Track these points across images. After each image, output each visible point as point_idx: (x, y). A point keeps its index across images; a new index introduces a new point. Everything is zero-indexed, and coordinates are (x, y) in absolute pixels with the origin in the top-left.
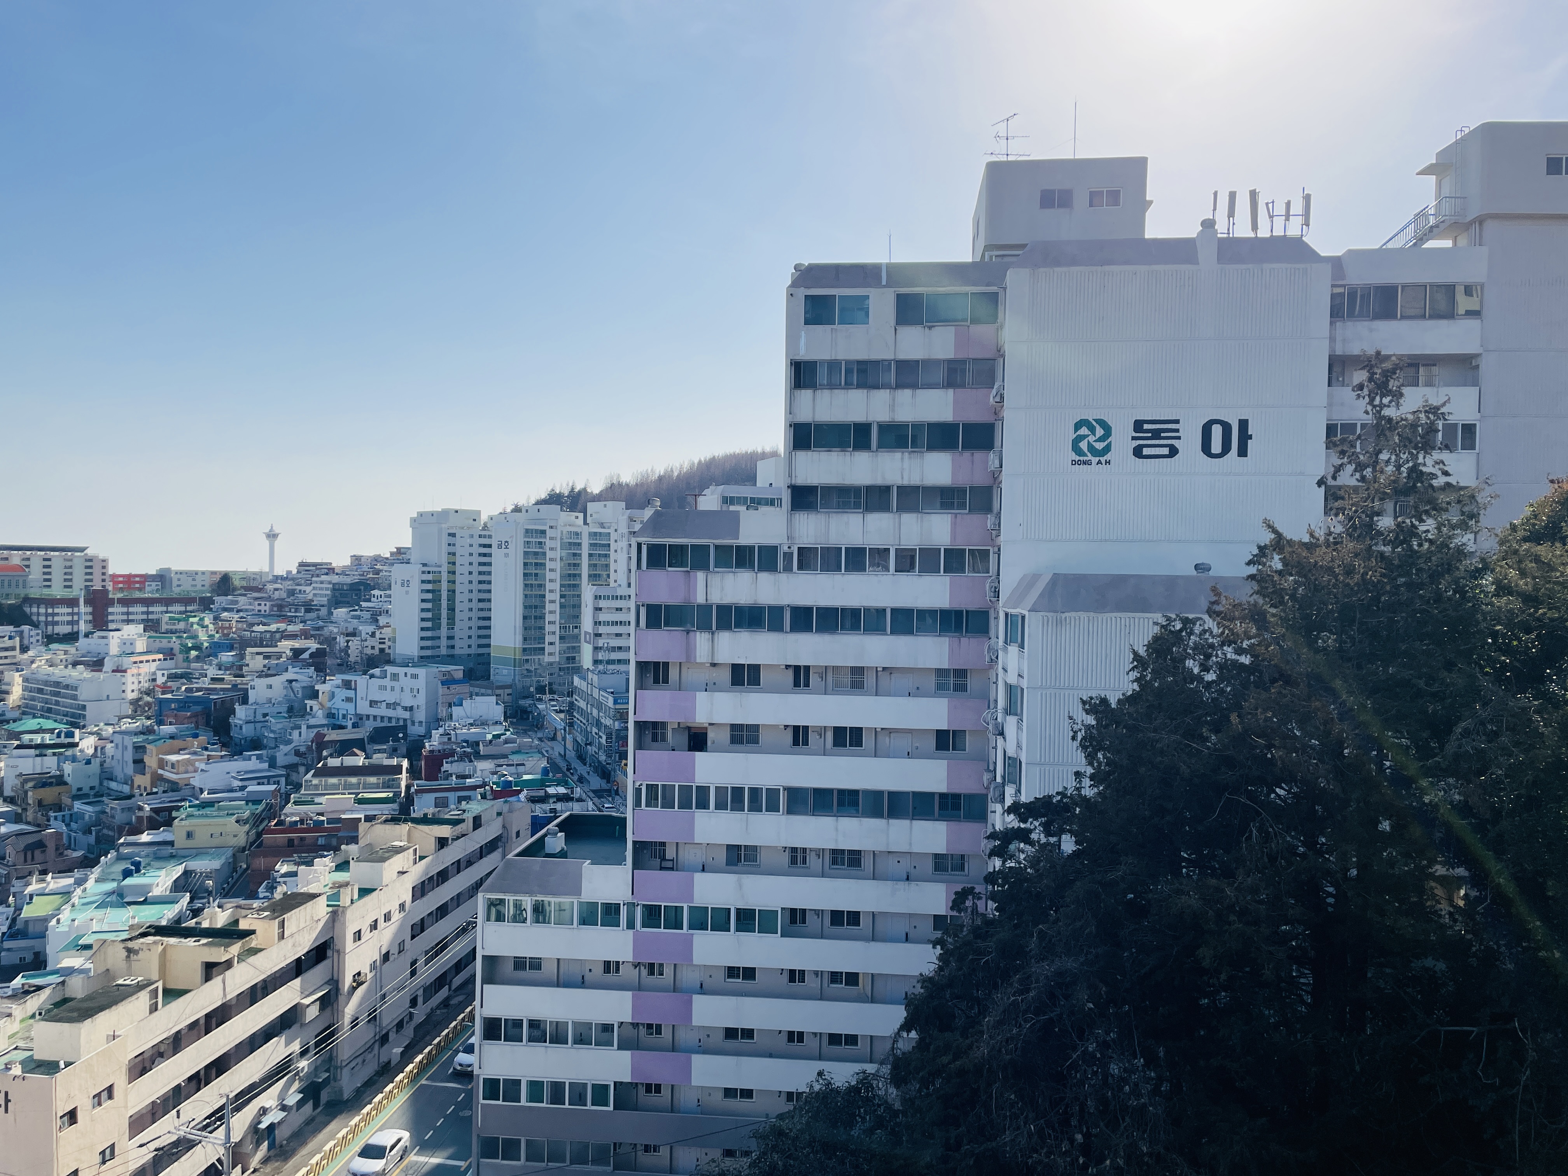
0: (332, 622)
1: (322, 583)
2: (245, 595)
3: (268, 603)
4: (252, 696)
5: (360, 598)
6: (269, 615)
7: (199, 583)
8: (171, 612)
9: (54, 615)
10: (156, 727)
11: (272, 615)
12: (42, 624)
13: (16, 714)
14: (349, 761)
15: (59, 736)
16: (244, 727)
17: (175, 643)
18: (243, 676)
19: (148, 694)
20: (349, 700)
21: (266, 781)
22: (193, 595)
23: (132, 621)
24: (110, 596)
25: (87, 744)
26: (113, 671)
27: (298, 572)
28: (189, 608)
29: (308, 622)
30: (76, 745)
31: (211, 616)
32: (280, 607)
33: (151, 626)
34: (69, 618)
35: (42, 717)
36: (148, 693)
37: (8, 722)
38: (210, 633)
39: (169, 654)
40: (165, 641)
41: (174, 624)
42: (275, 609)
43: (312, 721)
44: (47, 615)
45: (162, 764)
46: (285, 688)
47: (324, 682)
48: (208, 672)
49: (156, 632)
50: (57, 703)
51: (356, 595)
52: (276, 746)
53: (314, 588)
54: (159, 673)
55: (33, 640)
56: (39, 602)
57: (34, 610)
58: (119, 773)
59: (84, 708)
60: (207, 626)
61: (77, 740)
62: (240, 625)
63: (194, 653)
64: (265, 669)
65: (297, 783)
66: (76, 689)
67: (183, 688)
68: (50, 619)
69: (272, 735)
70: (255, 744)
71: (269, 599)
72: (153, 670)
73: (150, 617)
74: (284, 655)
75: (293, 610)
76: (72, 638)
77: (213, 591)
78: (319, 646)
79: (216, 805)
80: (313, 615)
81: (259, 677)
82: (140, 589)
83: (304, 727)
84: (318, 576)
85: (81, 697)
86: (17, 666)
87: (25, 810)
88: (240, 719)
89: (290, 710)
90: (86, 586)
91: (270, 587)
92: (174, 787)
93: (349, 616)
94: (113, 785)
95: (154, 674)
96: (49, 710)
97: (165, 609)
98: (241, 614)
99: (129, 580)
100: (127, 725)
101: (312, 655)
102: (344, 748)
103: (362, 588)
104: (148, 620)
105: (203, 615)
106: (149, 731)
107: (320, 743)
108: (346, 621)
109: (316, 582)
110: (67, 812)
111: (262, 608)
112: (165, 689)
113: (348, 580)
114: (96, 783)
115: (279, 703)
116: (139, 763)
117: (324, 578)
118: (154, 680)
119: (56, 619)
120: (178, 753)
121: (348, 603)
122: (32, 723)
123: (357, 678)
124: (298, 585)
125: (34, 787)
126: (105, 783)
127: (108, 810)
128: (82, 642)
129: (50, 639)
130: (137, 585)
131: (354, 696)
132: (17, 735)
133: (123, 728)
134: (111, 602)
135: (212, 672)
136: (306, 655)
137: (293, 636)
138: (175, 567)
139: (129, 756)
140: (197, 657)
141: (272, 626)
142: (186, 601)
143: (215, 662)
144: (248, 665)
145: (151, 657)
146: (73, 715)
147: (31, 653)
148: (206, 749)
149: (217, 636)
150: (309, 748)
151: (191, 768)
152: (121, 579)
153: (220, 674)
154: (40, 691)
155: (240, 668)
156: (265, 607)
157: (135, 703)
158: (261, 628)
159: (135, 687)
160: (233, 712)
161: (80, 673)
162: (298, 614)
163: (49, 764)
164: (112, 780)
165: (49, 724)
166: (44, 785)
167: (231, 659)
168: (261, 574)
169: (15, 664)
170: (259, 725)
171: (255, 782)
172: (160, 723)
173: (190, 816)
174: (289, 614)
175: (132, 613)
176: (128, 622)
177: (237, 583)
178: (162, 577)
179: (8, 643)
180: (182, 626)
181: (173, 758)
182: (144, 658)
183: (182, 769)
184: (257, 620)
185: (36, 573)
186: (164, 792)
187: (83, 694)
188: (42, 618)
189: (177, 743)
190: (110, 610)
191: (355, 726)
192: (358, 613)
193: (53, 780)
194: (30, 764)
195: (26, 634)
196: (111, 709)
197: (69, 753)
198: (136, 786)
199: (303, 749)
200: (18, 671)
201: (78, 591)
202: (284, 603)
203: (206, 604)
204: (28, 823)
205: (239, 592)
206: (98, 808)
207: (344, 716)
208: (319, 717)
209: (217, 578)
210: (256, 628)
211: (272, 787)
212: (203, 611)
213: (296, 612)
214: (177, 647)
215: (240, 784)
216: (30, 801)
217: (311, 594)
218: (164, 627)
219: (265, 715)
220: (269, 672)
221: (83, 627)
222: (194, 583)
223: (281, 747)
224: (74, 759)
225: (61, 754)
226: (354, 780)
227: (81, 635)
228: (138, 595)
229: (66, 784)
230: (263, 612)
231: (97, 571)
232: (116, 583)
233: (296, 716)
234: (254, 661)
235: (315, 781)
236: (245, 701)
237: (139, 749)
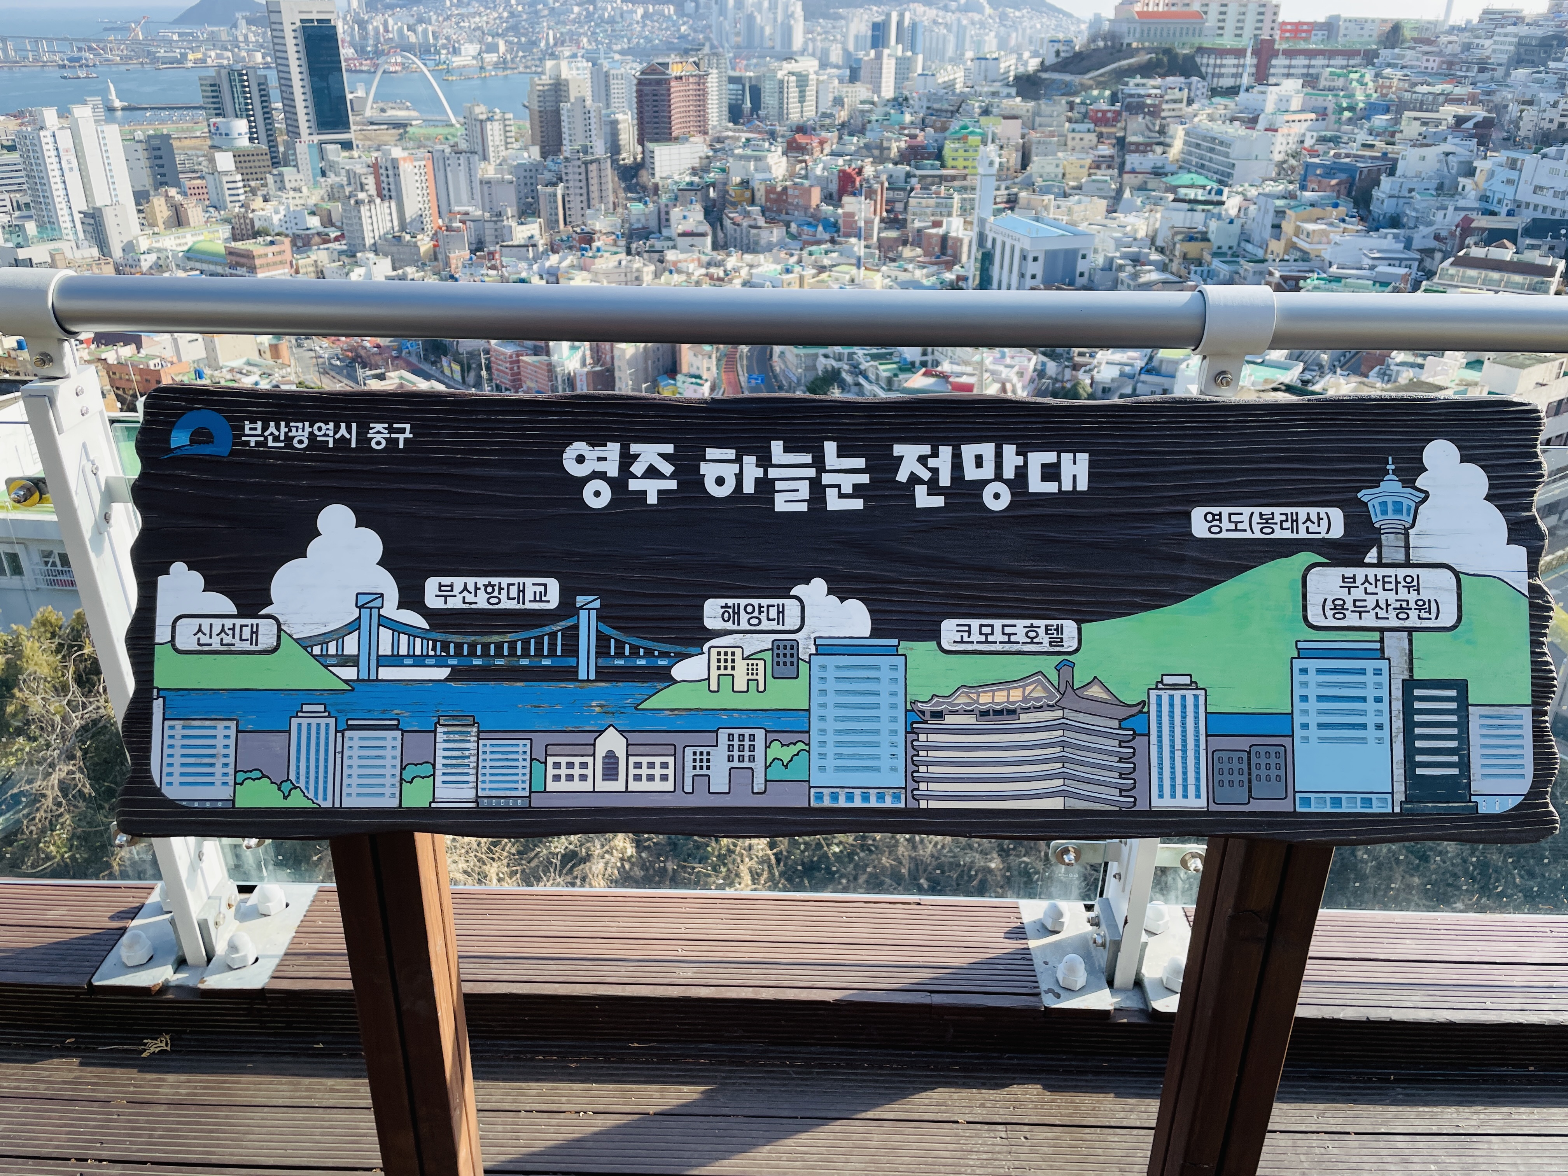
0: (1507, 86)
1: (1506, 35)
2: (1414, 48)
3: (1437, 59)
4: (1401, 166)
5: (1549, 56)
6: (1436, 74)
7: (1366, 33)
8: (1332, 66)
9: (1221, 66)
10: (1298, 193)
11: (1440, 74)
12: (1210, 76)
13: (1174, 168)
14: (1495, 253)
15: (1210, 193)
16: (1386, 201)
17: (1329, 101)
18: (1393, 144)
19: (1293, 157)
20: (1510, 182)
21: (1397, 263)
22: (1358, 47)
23: (1292, 75)
24: (1276, 47)
25: (1232, 204)
26: (1266, 130)
27: (1481, 21)
28: (1351, 62)
29: (1479, 85)
30: (1222, 203)
31: (1373, 72)
32: (1450, 64)
33: (1310, 81)
34: (1234, 70)
35: (1197, 173)
36: (1295, 155)
37: (1166, 175)
38: (1368, 92)
39: (1322, 114)
40: (1320, 99)
41: (1333, 80)
42: (1445, 66)
43: (1462, 203)
44: (1215, 66)
45: (1298, 231)
46: (1440, 161)
47: (1485, 158)
48: (1358, 137)
49: (1313, 88)
50: (1211, 160)
51: (1545, 52)
52: (1416, 227)
53: (1495, 43)
54: (1309, 134)
55: (1199, 92)
56: (1209, 51)
57: (1205, 61)
58: (1256, 238)
59: (1234, 165)
60: (1366, 84)
61: (1224, 198)
62: (1401, 84)
63: (1347, 114)
64: (1420, 138)
65: (1430, 271)
66: (1229, 146)
67: (1332, 153)
68: (1217, 71)
69: (1414, 214)
70: (1395, 222)
71: (1440, 54)
72: (1303, 131)
73: (1311, 71)
74: (1444, 123)
75: (1464, 69)
76: (1233, 91)
77: (1379, 43)
78: (1485, 114)
79: (1343, 281)
80: (1487, 75)
81: (1414, 146)
82: (1305, 40)
83: (1451, 208)
84: (1502, 26)
85: (1231, 156)
86: (1181, 119)
87: (1171, 260)
88: (1384, 192)
89: (1440, 187)
90: (1255, 36)
91: (1444, 39)
92: (1305, 257)
93: (1530, 79)
94: (1249, 247)
95: (1304, 135)
96: (1202, 166)
97: (1326, 62)
98: (1405, 71)
99: (1298, 29)
100: (1269, 187)
101: (1476, 125)
102: (1494, 237)
103: (1555, 43)
104: (1307, 75)
105: (1363, 71)
106: (1291, 196)
107: (1466, 229)
108: (1525, 85)
109: (1499, 35)
110: (1205, 268)
111: (1430, 65)
112: (1313, 153)
113: (1540, 32)
114: (1234, 244)
115: (1430, 178)
116: (1277, 227)
117: (1511, 29)
118: (1302, 142)
119: (1223, 70)
120: (1315, 222)
121: (1533, 62)
122: (1185, 178)
123: (1528, 157)
124: (1478, 37)
125: (1183, 240)
126: (1243, 244)
127: (1242, 272)
128: (1243, 96)
129: (1215, 92)
130: (1304, 35)
131: (1516, 179)
132: (1173, 189)
133: (1267, 190)
134: (1275, 54)
135: (1362, 136)
136: (1469, 125)
137: (1459, 101)
138: (1346, 14)
139: (1269, 220)
140: (1350, 119)
141: (1437, 87)
142: (1349, 54)
143: (1367, 125)
144: (1401, 132)
145: (1303, 116)
146: (1223, 174)
147: (1195, 106)
148: (1344, 221)
149: (1375, 95)
150: (1452, 234)
151: (1324, 240)
152: (1289, 27)
153: (1370, 140)
154: (1198, 146)
155: (1393, 135)
156: (1433, 64)
157: (1280, 165)
158: (1425, 89)
159: (1283, 148)
160: (1378, 183)
161: (1237, 130)
162: (1469, 74)
163: (1197, 219)
164: (1248, 241)
165: (1200, 180)
166: (1191, 239)
167: (1384, 124)
168: (1435, 24)
169: (1180, 117)
170: (1402, 201)
171: (1387, 262)
172: (1303, 188)
173: (1316, 288)
174: (1459, 73)
175: (1294, 67)
176: (1288, 76)
177: (1408, 33)
178: (1330, 27)
179: (1177, 94)
180: (1340, 83)
181: (1310, 227)
182: (1297, 117)
183: (1316, 239)
184: (1420, 79)
185: (1211, 21)
186: (1295, 260)
187: (1235, 152)
188: (1210, 70)
189: (1317, 212)
190: (1274, 62)
191: (1510, 213)
192: (1543, 75)
193: (1199, 236)
194: (1182, 218)
195: (1193, 87)
196: (1260, 169)
197: (1215, 210)
198: (1269, 251)
199: (1444, 234)
200: (1182, 123)
201: (1246, 42)
202: (1456, 60)
203: (1369, 58)
204: (1172, 273)
205: (1407, 45)
206: (1233, 268)
207: (1500, 201)
208: (1470, 199)
209: (1387, 28)
210: (1419, 89)
211: (1403, 271)
212: (1366, 66)
213: (1467, 71)
214: (1331, 106)
215: (1371, 262)
216: (1177, 253)
217: (1490, 50)
218: (1323, 83)
219: (1411, 190)
220: (1425, 141)
221: (1246, 80)
222: (1362, 32)
223: (1421, 228)
224: (1219, 217)
225: (1208, 211)
226: (1496, 275)
227: (1243, 89)
228: (1302, 45)
229: (1208, 240)
230: (1429, 70)
231: (1268, 18)
232: (1284, 31)
233: (1445, 195)
234: (1410, 127)
235: (1452, 271)
236: (1392, 172)
237: (1280, 213)
